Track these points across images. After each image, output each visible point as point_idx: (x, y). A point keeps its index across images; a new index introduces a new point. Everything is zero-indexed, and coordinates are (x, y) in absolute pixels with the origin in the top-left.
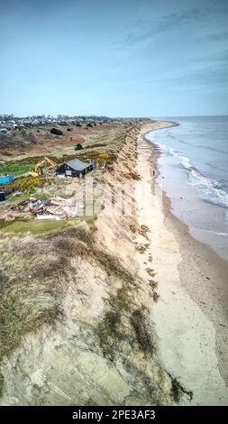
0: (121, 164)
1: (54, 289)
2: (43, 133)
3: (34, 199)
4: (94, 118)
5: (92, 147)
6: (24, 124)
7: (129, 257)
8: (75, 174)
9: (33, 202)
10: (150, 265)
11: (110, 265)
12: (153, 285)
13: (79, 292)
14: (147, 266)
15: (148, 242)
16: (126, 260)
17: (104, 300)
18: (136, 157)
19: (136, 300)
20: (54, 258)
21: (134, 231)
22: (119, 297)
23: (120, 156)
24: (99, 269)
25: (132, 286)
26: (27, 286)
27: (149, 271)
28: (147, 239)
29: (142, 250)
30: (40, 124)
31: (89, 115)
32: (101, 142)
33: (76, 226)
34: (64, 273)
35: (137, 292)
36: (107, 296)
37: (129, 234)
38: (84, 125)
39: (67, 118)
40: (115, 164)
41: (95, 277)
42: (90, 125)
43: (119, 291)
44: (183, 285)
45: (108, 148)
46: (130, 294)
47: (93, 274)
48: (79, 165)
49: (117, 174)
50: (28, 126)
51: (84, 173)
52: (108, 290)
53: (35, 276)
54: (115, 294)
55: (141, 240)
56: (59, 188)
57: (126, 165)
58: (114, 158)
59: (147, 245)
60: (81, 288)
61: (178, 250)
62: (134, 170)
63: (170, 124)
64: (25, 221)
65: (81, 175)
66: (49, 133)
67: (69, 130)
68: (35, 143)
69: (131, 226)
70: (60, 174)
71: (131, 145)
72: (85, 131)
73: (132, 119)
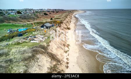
0: (64, 24)
1: (27, 65)
2: (41, 14)
3: (31, 36)
4: (59, 10)
5: (56, 19)
6: (36, 12)
7: (61, 54)
8: (47, 28)
9: (31, 37)
10: (68, 57)
11: (53, 57)
12: (67, 63)
13: (39, 65)
14: (67, 57)
15: (69, 50)
16: (60, 55)
17: (48, 68)
18: (70, 23)
19: (60, 68)
20: (30, 55)
21: (65, 46)
22: (54, 67)
23: (64, 22)
24: (48, 58)
25: (59, 64)
26: (18, 64)
27: (67, 59)
28: (69, 48)
29: (66, 52)
30: (41, 12)
31: (57, 9)
32: (59, 18)
33: (42, 45)
34: (34, 59)
35: (61, 65)
36: (49, 67)
37: (63, 47)
38: (55, 12)
39: (50, 10)
40: (62, 25)
41: (46, 61)
42: (57, 12)
43: (54, 65)
44: (78, 63)
45: (61, 19)
46: (58, 66)
47: (46, 60)
48: (48, 25)
49: (62, 28)
50: (37, 12)
51: (50, 27)
52: (50, 65)
53: (22, 60)
54: (53, 66)
55: (66, 49)
56: (40, 32)
57: (66, 25)
58: (61, 23)
59: (68, 51)
60: (40, 64)
61: (78, 52)
62: (69, 27)
63: (84, 12)
64: (27, 43)
65: (49, 28)
66: (43, 14)
67: (50, 13)
68: (38, 18)
69: (64, 44)
70: (42, 27)
71: (69, 19)
72: (55, 14)
73: (71, 10)
